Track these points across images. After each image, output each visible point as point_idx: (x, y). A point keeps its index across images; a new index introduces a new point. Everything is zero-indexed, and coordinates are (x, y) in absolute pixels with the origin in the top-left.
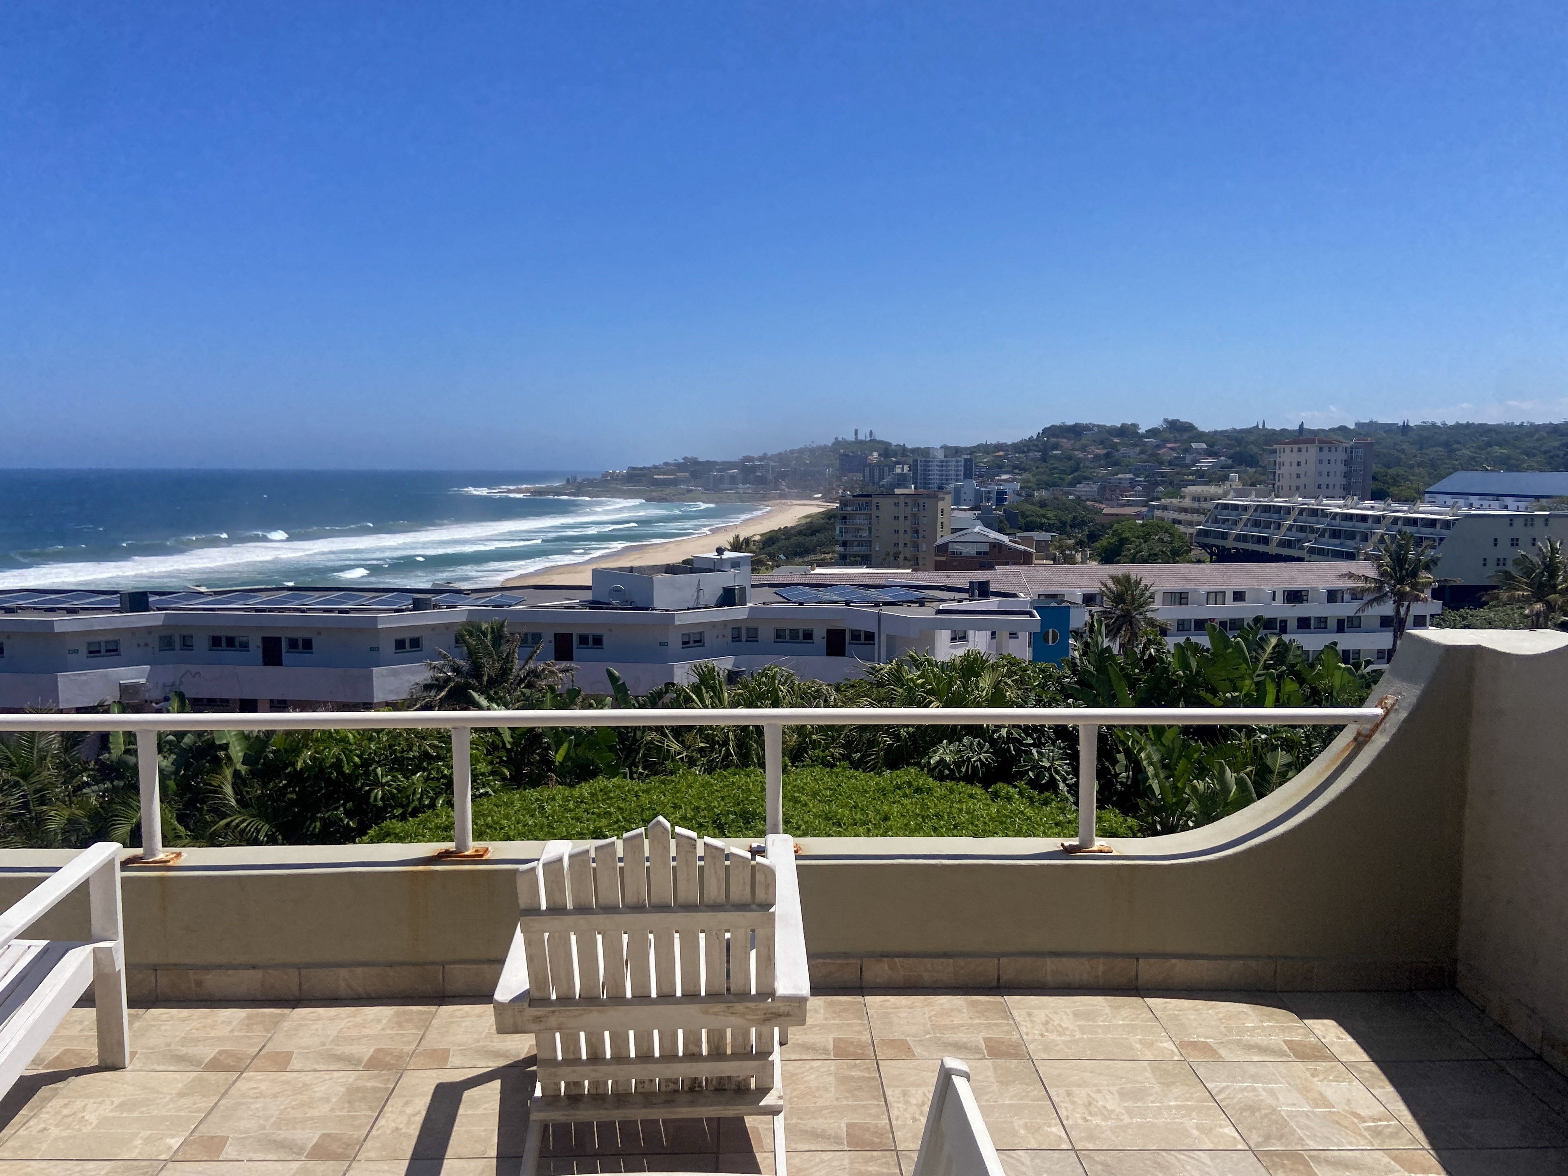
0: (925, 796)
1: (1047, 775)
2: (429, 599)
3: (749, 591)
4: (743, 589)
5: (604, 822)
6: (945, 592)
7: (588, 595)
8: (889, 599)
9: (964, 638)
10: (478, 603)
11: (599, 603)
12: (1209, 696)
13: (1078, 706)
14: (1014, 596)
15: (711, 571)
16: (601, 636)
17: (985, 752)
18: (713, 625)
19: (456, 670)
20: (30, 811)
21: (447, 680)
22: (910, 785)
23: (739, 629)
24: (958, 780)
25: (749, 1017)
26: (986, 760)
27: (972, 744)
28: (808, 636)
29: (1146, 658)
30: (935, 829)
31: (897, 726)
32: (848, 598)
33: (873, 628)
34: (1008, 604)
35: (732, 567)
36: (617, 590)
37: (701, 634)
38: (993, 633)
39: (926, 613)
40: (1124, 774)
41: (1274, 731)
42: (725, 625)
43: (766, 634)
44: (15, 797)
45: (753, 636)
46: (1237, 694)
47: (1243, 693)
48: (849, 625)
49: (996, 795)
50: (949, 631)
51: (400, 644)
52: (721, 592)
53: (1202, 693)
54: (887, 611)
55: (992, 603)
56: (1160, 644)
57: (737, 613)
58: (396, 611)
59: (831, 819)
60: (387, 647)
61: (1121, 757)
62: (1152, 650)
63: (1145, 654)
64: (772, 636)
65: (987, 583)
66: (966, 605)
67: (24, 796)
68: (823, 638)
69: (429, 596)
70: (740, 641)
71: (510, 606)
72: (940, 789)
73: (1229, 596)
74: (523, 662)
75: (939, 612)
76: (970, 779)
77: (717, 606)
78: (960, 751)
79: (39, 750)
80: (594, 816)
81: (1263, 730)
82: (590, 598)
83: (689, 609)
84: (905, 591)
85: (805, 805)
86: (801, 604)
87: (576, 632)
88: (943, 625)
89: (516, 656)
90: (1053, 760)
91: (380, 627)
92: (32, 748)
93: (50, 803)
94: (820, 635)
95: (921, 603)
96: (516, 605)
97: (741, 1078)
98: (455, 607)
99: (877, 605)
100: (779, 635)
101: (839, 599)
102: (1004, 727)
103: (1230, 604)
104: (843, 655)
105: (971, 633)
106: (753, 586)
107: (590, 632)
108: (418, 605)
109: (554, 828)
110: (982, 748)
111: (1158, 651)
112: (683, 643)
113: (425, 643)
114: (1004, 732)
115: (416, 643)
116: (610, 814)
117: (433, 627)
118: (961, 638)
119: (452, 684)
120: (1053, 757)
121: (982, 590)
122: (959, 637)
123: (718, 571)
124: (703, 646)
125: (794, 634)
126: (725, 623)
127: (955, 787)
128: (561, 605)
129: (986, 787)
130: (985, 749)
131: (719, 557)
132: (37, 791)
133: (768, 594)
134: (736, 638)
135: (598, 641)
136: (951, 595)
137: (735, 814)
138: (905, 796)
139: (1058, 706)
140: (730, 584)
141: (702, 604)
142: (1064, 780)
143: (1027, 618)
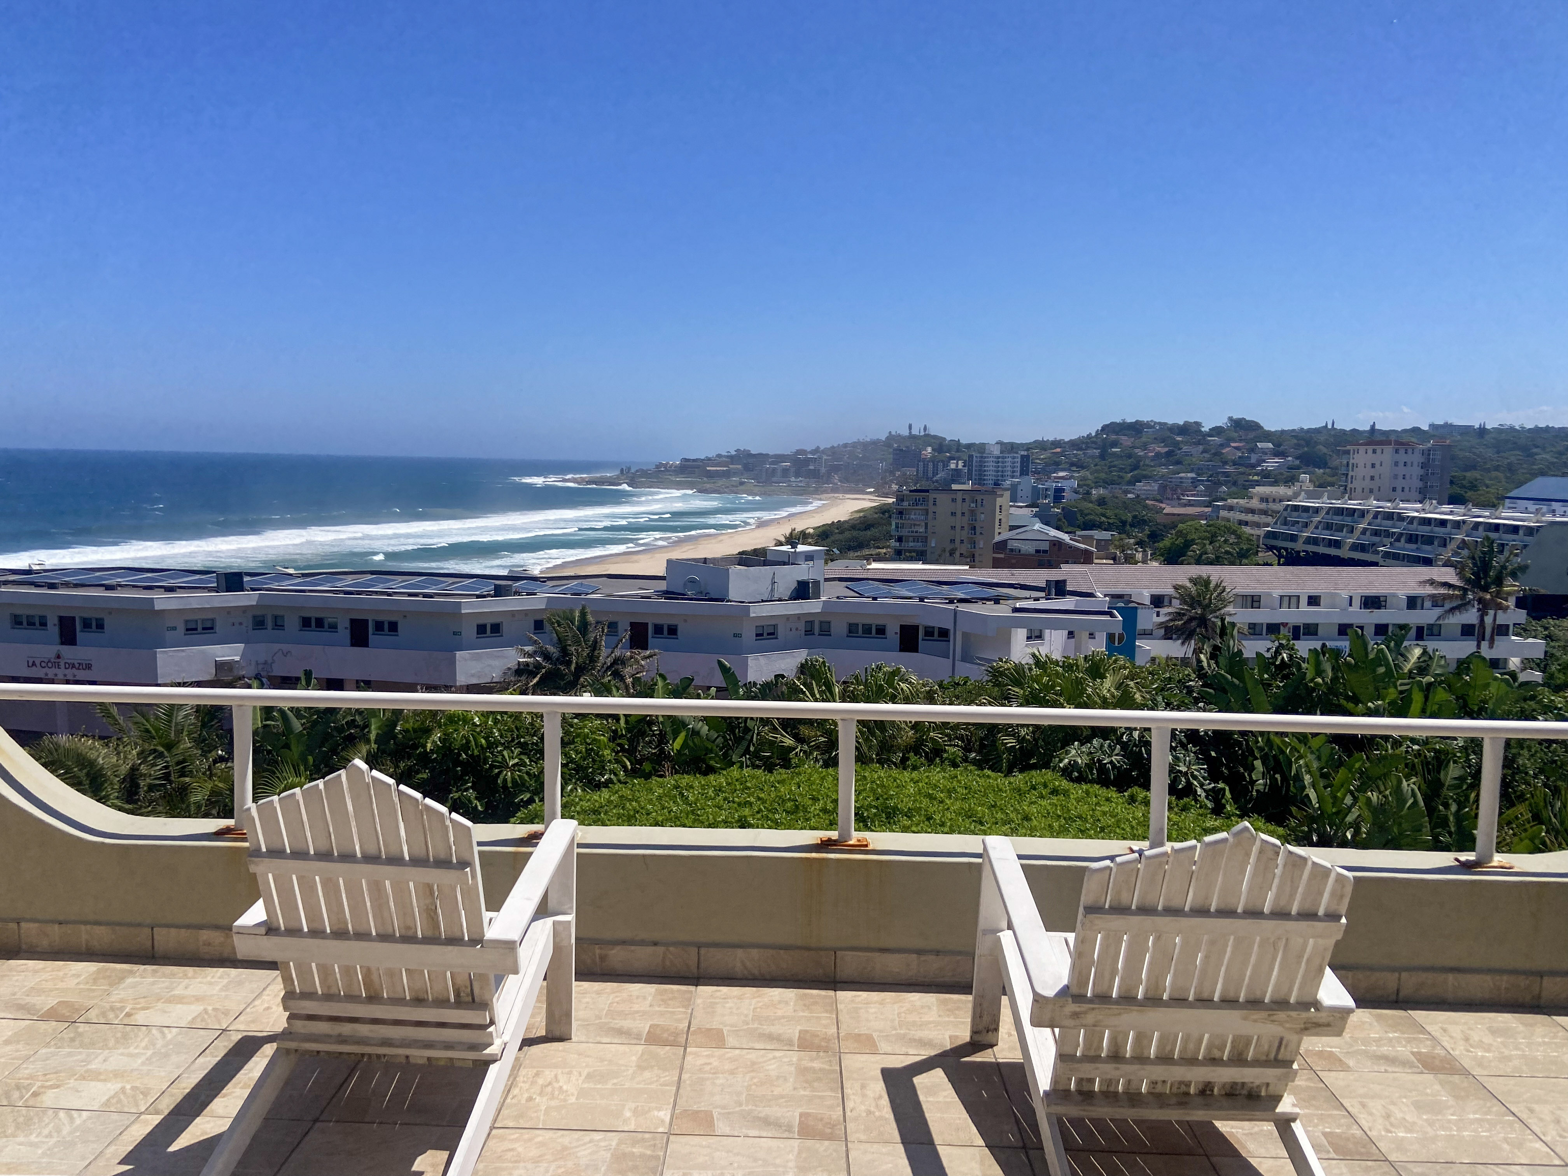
0: (1062, 797)
1: (1183, 779)
2: (511, 585)
3: (824, 586)
4: (817, 583)
5: (746, 811)
6: (1019, 590)
7: (662, 586)
8: (963, 596)
9: (1040, 637)
10: (557, 591)
11: (673, 593)
12: (1350, 706)
13: (1210, 711)
14: (1091, 595)
15: (784, 564)
16: (676, 626)
17: (1117, 755)
18: (788, 617)
19: (547, 656)
20: (171, 782)
21: (538, 666)
22: (1045, 786)
23: (812, 623)
24: (1091, 782)
25: (1288, 1025)
26: (1118, 762)
27: (1102, 746)
28: (881, 631)
29: (1277, 663)
30: (1081, 831)
31: (1018, 725)
32: (923, 594)
33: (948, 625)
34: (1085, 604)
35: (806, 560)
36: (693, 581)
37: (775, 626)
38: (1071, 634)
39: (1003, 610)
40: (1261, 781)
41: (1426, 742)
42: (799, 618)
43: (839, 628)
44: (158, 768)
45: (825, 629)
46: (1380, 702)
47: (1387, 701)
48: (924, 621)
49: (1132, 799)
50: (1025, 630)
51: (481, 629)
52: (795, 585)
53: (1343, 702)
54: (963, 607)
55: (1068, 603)
56: (1293, 649)
57: (811, 606)
58: (478, 596)
59: (970, 817)
60: (469, 632)
61: (1258, 764)
62: (1285, 655)
63: (1277, 659)
64: (844, 630)
65: (1064, 581)
66: (1043, 604)
67: (166, 767)
68: (896, 633)
69: (510, 583)
70: (813, 634)
71: (587, 594)
72: (1077, 791)
73: (1304, 601)
74: (610, 650)
75: (1016, 610)
76: (1104, 780)
77: (790, 599)
78: (1091, 753)
79: (177, 724)
80: (736, 805)
81: (1413, 741)
82: (665, 589)
83: (763, 601)
84: (978, 588)
85: (942, 802)
86: (875, 599)
87: (651, 622)
88: (1019, 624)
89: (603, 643)
90: (1190, 764)
91: (463, 612)
92: (170, 721)
93: (190, 774)
94: (893, 631)
95: (997, 601)
96: (592, 593)
97: (1255, 1085)
98: (535, 594)
99: (951, 602)
100: (852, 629)
101: (911, 594)
102: (1135, 729)
103: (1304, 607)
104: (917, 651)
105: (1047, 633)
106: (826, 580)
107: (665, 622)
108: (499, 592)
109: (698, 815)
110: (1113, 750)
111: (1291, 657)
112: (757, 635)
113: (505, 628)
114: (1136, 734)
115: (496, 628)
116: (751, 804)
117: (513, 613)
118: (1037, 637)
119: (544, 671)
120: (1190, 761)
121: (1059, 589)
122: (1035, 636)
123: (792, 564)
124: (776, 638)
125: (867, 629)
126: (799, 617)
127: (1091, 790)
128: (637, 595)
129: (1121, 790)
130: (1116, 752)
131: (793, 550)
132: (178, 763)
133: (840, 589)
134: (809, 632)
135: (673, 631)
136: (1027, 593)
137: (877, 808)
138: (1042, 797)
139: (1188, 709)
140: (805, 578)
141: (776, 596)
142: (1202, 785)
143: (1108, 618)
